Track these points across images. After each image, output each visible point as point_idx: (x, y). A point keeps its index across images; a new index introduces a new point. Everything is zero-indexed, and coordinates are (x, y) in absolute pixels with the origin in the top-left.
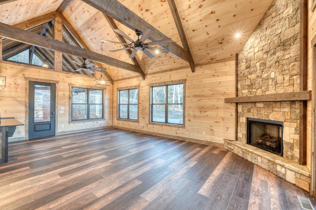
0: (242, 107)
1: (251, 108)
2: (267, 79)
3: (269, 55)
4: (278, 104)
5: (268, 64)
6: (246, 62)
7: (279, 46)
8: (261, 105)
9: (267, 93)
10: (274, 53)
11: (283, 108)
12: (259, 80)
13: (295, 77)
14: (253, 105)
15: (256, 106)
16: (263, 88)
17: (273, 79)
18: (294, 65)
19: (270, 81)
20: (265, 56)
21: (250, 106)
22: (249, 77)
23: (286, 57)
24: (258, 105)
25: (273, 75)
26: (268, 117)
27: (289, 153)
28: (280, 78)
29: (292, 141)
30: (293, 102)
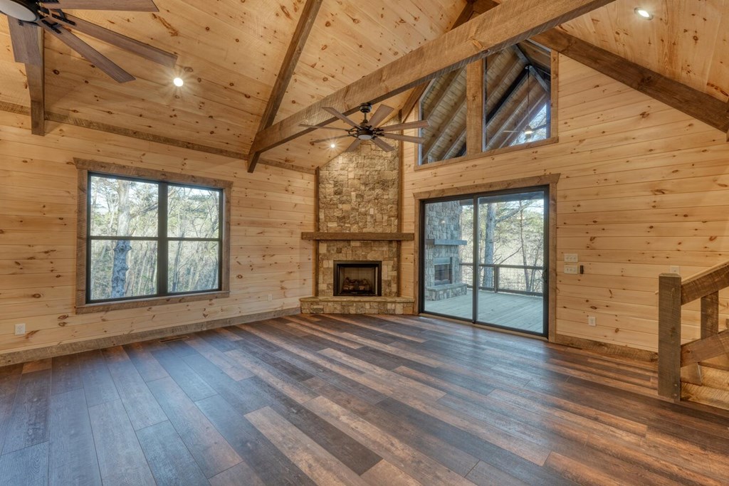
0: (328, 246)
1: (343, 247)
2: (365, 214)
3: (367, 188)
4: (377, 243)
5: (366, 198)
6: (335, 186)
7: (378, 183)
8: (358, 244)
9: (365, 230)
10: (373, 189)
11: (382, 247)
12: (355, 213)
13: (392, 219)
14: (346, 244)
15: (350, 245)
16: (360, 224)
17: (372, 216)
18: (392, 207)
19: (369, 218)
20: (363, 188)
21: (340, 245)
22: (340, 206)
23: (386, 197)
24: (353, 244)
25: (372, 211)
26: (366, 258)
27: (388, 290)
28: (379, 216)
29: (389, 278)
30: (390, 242)
